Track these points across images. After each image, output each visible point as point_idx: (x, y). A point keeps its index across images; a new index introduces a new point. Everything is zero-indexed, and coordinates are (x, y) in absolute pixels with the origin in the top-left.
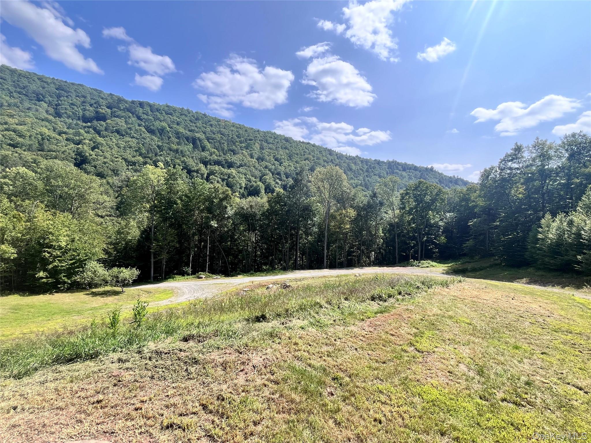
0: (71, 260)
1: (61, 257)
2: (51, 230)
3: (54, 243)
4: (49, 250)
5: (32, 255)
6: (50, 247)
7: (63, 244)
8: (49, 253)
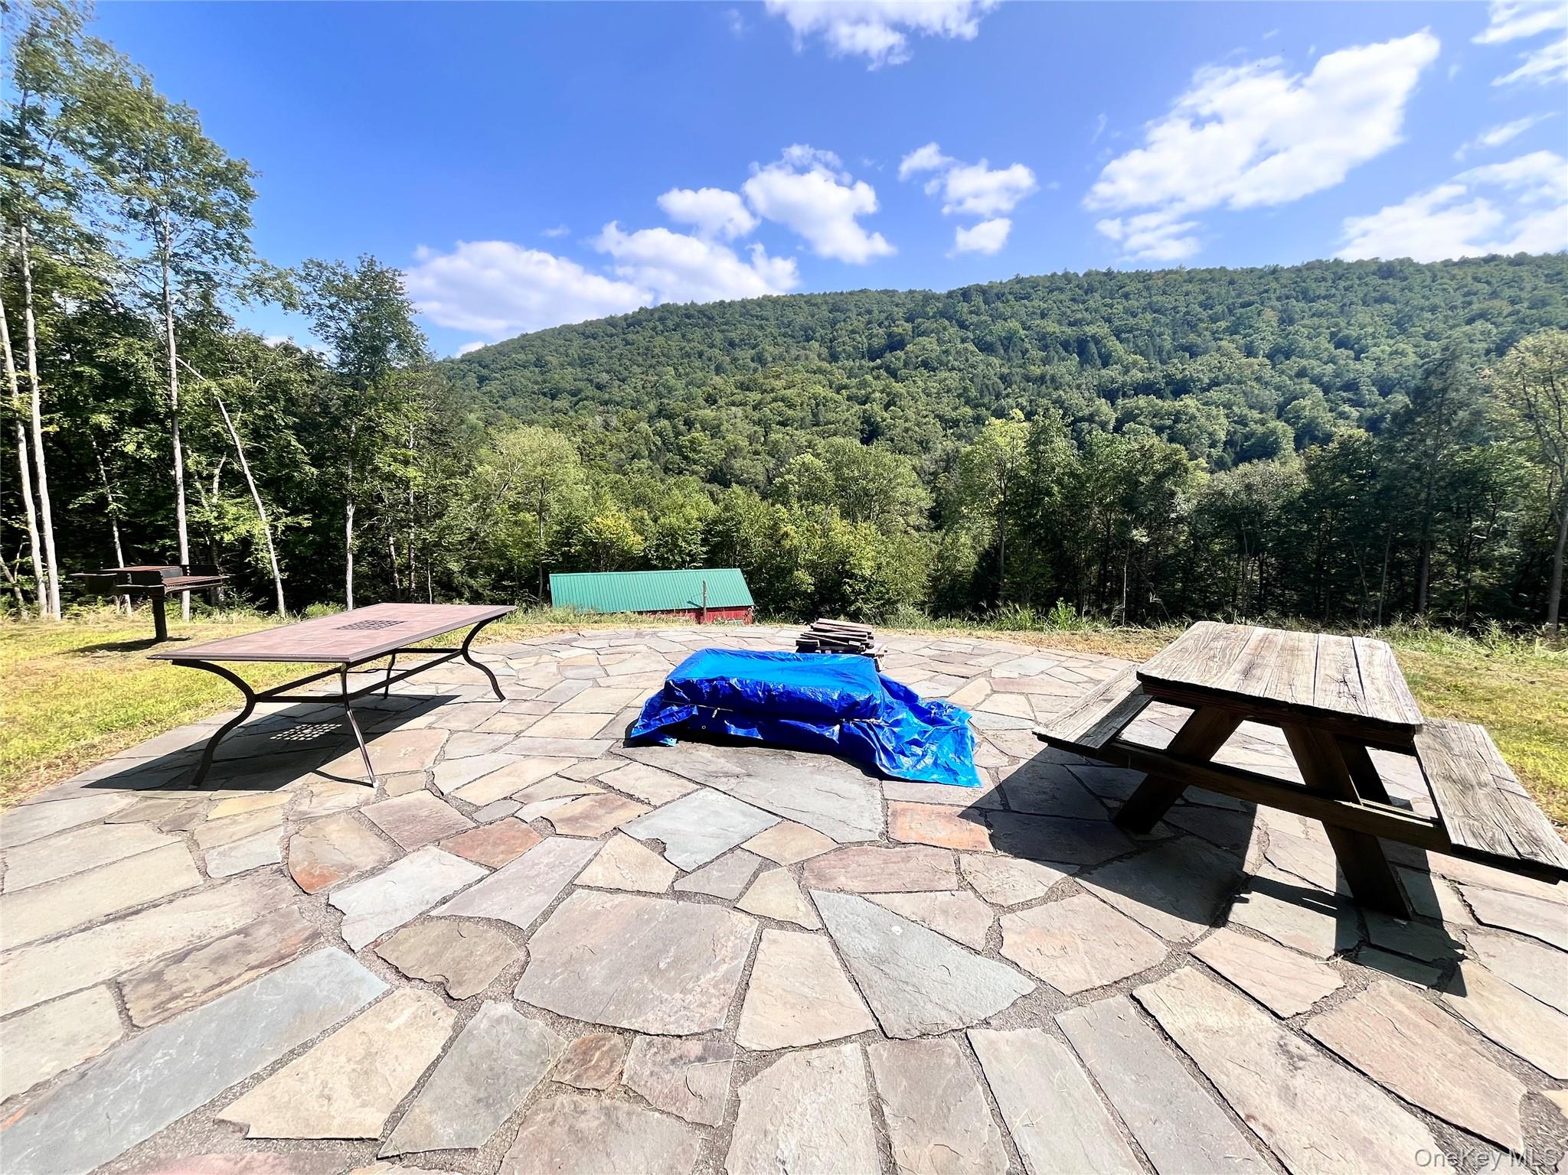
0: (878, 600)
1: (864, 594)
2: (852, 549)
3: (856, 571)
4: (851, 582)
5: (829, 589)
6: (852, 576)
7: (867, 573)
8: (850, 586)
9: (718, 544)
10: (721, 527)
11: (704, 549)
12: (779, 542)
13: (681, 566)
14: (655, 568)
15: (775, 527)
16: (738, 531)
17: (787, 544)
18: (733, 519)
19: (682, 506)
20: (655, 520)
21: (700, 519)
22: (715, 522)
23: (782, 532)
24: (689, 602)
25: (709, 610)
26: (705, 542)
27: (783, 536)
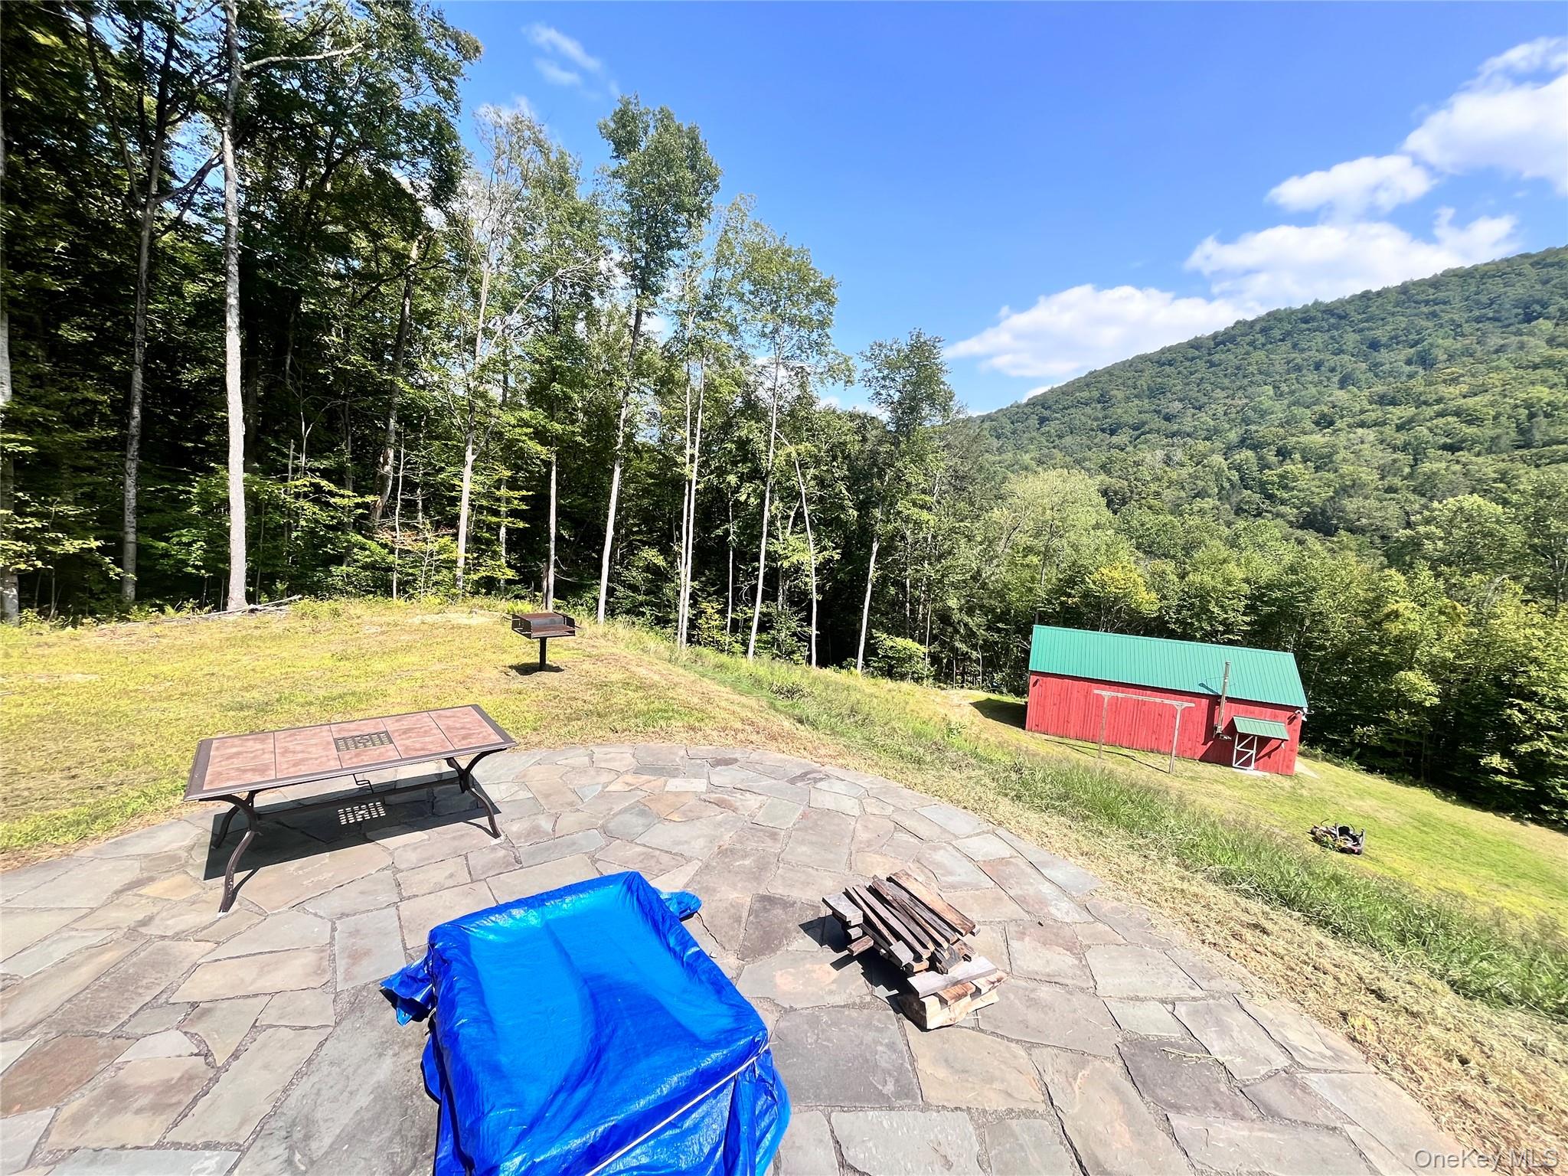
1: (1558, 730)
2: (1535, 654)
3: (1541, 690)
4: (1525, 705)
5: (1476, 708)
6: (1530, 696)
8: (1522, 711)
9: (1270, 615)
10: (1278, 594)
11: (1247, 619)
12: (1380, 623)
13: (1209, 637)
14: (1171, 635)
15: (1377, 602)
16: (1308, 600)
17: (1394, 628)
18: (1300, 584)
19: (1225, 561)
20: (1182, 576)
21: (1247, 581)
22: (1270, 586)
23: (1386, 610)
24: (1202, 685)
25: (1230, 700)
26: (1251, 609)
27: (1388, 616)
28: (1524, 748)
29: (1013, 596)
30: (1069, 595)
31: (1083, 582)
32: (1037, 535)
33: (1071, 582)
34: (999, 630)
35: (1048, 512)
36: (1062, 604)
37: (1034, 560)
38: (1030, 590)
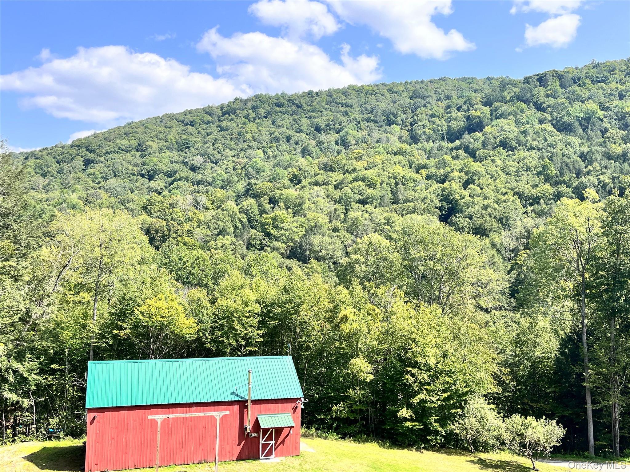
0: (444, 391)
1: (429, 384)
2: (414, 336)
3: (419, 359)
4: (414, 371)
5: (391, 377)
6: (414, 365)
7: (432, 361)
8: (413, 375)
9: (275, 327)
10: (278, 310)
11: (260, 332)
12: (338, 326)
13: (236, 352)
14: (208, 354)
15: (335, 310)
16: (297, 313)
17: (346, 328)
18: (291, 301)
19: (242, 287)
20: (213, 302)
21: (258, 302)
22: (272, 305)
23: (341, 315)
24: (233, 394)
25: (254, 402)
26: (262, 324)
27: (342, 319)
28: (416, 400)
29: (67, 335)
30: (121, 328)
31: (132, 314)
32: (88, 272)
33: (122, 315)
34: (53, 372)
35: (97, 249)
36: (115, 337)
37: (86, 296)
38: (83, 326)
